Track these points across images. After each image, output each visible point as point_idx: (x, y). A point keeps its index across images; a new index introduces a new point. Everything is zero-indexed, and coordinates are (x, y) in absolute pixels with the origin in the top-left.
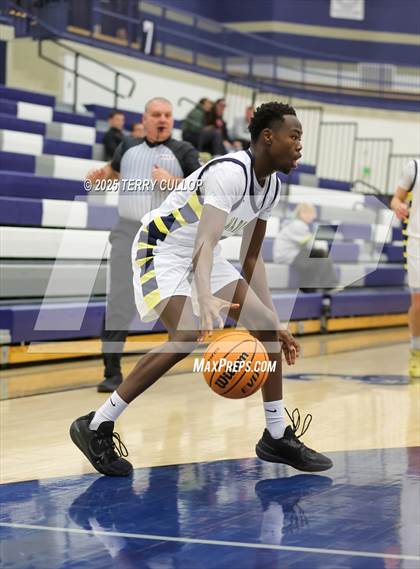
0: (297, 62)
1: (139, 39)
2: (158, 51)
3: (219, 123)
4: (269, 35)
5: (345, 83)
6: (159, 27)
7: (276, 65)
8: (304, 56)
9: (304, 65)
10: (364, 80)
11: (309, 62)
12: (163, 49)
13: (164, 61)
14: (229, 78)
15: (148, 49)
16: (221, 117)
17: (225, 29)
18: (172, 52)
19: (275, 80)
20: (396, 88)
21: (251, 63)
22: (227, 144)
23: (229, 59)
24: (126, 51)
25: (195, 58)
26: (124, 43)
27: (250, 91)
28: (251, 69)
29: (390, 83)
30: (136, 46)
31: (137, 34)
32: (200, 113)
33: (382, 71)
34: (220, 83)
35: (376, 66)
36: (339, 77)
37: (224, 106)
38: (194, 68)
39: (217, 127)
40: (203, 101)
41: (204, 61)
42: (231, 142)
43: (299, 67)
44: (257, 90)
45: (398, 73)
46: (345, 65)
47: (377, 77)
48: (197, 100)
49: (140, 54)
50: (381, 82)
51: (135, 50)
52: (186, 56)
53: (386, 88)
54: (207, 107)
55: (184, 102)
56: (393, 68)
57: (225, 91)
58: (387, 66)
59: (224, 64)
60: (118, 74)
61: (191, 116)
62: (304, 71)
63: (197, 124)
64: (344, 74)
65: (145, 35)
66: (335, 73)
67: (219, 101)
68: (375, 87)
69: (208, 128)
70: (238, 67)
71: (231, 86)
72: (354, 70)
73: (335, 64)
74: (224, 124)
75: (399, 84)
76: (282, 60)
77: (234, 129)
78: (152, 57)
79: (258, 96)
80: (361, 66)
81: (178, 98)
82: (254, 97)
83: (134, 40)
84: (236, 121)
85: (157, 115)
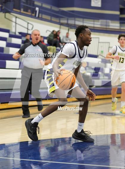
0: (81, 19)
1: (35, 13)
2: (40, 16)
3: (58, 38)
4: (73, 11)
5: (96, 26)
6: (40, 9)
7: (75, 20)
8: (83, 18)
9: (83, 20)
10: (101, 25)
11: (85, 20)
12: (42, 16)
13: (42, 19)
14: (61, 24)
15: (37, 16)
16: (59, 36)
17: (60, 10)
18: (44, 16)
19: (75, 25)
20: (111, 27)
21: (68, 20)
22: (61, 44)
23: (61, 19)
24: (31, 16)
25: (51, 18)
26: (30, 14)
27: (67, 28)
28: (68, 21)
29: (109, 26)
30: (34, 15)
31: (34, 11)
32: (52, 35)
33: (106, 22)
34: (59, 26)
35: (105, 21)
36: (94, 24)
37: (60, 33)
38: (51, 21)
39: (57, 39)
40: (53, 31)
41: (54, 19)
43: (82, 21)
44: (70, 28)
45: (111, 23)
46: (96, 20)
47: (105, 24)
48: (52, 31)
49: (35, 17)
50: (106, 25)
51: (33, 16)
52: (48, 18)
53: (108, 27)
54: (55, 33)
55: (48, 32)
56: (110, 21)
57: (60, 28)
58: (108, 21)
59: (60, 20)
60: (28, 23)
61: (50, 36)
62: (83, 22)
63: (52, 38)
64: (95, 23)
65: (36, 11)
66: (93, 23)
67: (58, 31)
68: (105, 27)
69: (55, 39)
70: (64, 21)
71: (62, 27)
72: (99, 22)
73: (92, 20)
74: (60, 38)
75: (111, 26)
76: (77, 19)
77: (63, 39)
78: (38, 18)
79: (70, 30)
80: (100, 21)
81: (46, 30)
82: (69, 30)
83: (33, 13)
84: (63, 37)
85: (36, 35)
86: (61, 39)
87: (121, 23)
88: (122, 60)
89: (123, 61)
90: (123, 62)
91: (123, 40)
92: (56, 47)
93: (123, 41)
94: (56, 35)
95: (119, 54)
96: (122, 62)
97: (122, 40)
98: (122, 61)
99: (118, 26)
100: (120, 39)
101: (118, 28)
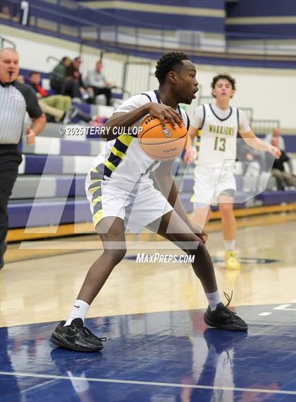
0: (132, 30)
1: (19, 15)
2: (32, 23)
3: (76, 74)
4: (112, 11)
5: (167, 45)
6: (32, 6)
7: (117, 32)
8: (137, 26)
9: (137, 32)
10: (180, 43)
11: (141, 30)
12: (36, 22)
13: (36, 30)
14: (84, 42)
15: (25, 22)
16: (77, 71)
17: (80, 7)
18: (42, 23)
19: (116, 43)
20: (203, 49)
21: (99, 31)
22: (82, 90)
23: (83, 29)
24: (9, 23)
25: (59, 28)
26: (7, 17)
27: (98, 51)
28: (99, 36)
29: (199, 45)
30: (16, 19)
31: (17, 11)
32: (62, 68)
33: (193, 37)
34: (77, 46)
35: (189, 33)
36: (163, 41)
37: (80, 63)
38: (57, 35)
39: (74, 77)
40: (65, 59)
41: (65, 30)
42: (86, 88)
43: (134, 33)
44: (104, 50)
45: (205, 37)
46: (166, 32)
47: (189, 40)
49: (19, 25)
50: (193, 44)
51: (15, 22)
52: (52, 26)
53: (196, 49)
54: (67, 63)
55: (51, 60)
56: (201, 34)
57: (81, 51)
58: (197, 33)
59: (80, 32)
60: (3, 40)
61: (56, 70)
62: (137, 37)
63: (61, 75)
64: (167, 38)
65: (22, 11)
66: (159, 37)
67: (76, 59)
68: (189, 48)
69: (69, 79)
70: (90, 34)
71: (85, 48)
72: (174, 36)
73: (159, 32)
74: (80, 76)
75: (205, 45)
76: (121, 29)
77: (87, 79)
78: (28, 27)
79: (105, 55)
80: (179, 33)
81: (46, 56)
82: (101, 56)
83: (14, 14)
84: (89, 73)
85: (8, 62)
86: (84, 77)
87: (228, 39)
88: (220, 144)
89: (224, 145)
90: (224, 150)
91: (224, 87)
92: (72, 97)
93: (223, 90)
94: (70, 68)
95: (211, 129)
96: (220, 149)
97: (221, 86)
98: (222, 147)
99: (221, 47)
100: (216, 86)
101: (221, 50)
